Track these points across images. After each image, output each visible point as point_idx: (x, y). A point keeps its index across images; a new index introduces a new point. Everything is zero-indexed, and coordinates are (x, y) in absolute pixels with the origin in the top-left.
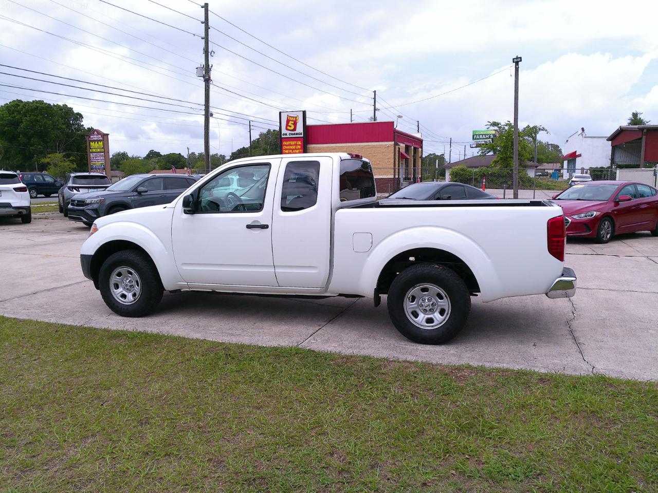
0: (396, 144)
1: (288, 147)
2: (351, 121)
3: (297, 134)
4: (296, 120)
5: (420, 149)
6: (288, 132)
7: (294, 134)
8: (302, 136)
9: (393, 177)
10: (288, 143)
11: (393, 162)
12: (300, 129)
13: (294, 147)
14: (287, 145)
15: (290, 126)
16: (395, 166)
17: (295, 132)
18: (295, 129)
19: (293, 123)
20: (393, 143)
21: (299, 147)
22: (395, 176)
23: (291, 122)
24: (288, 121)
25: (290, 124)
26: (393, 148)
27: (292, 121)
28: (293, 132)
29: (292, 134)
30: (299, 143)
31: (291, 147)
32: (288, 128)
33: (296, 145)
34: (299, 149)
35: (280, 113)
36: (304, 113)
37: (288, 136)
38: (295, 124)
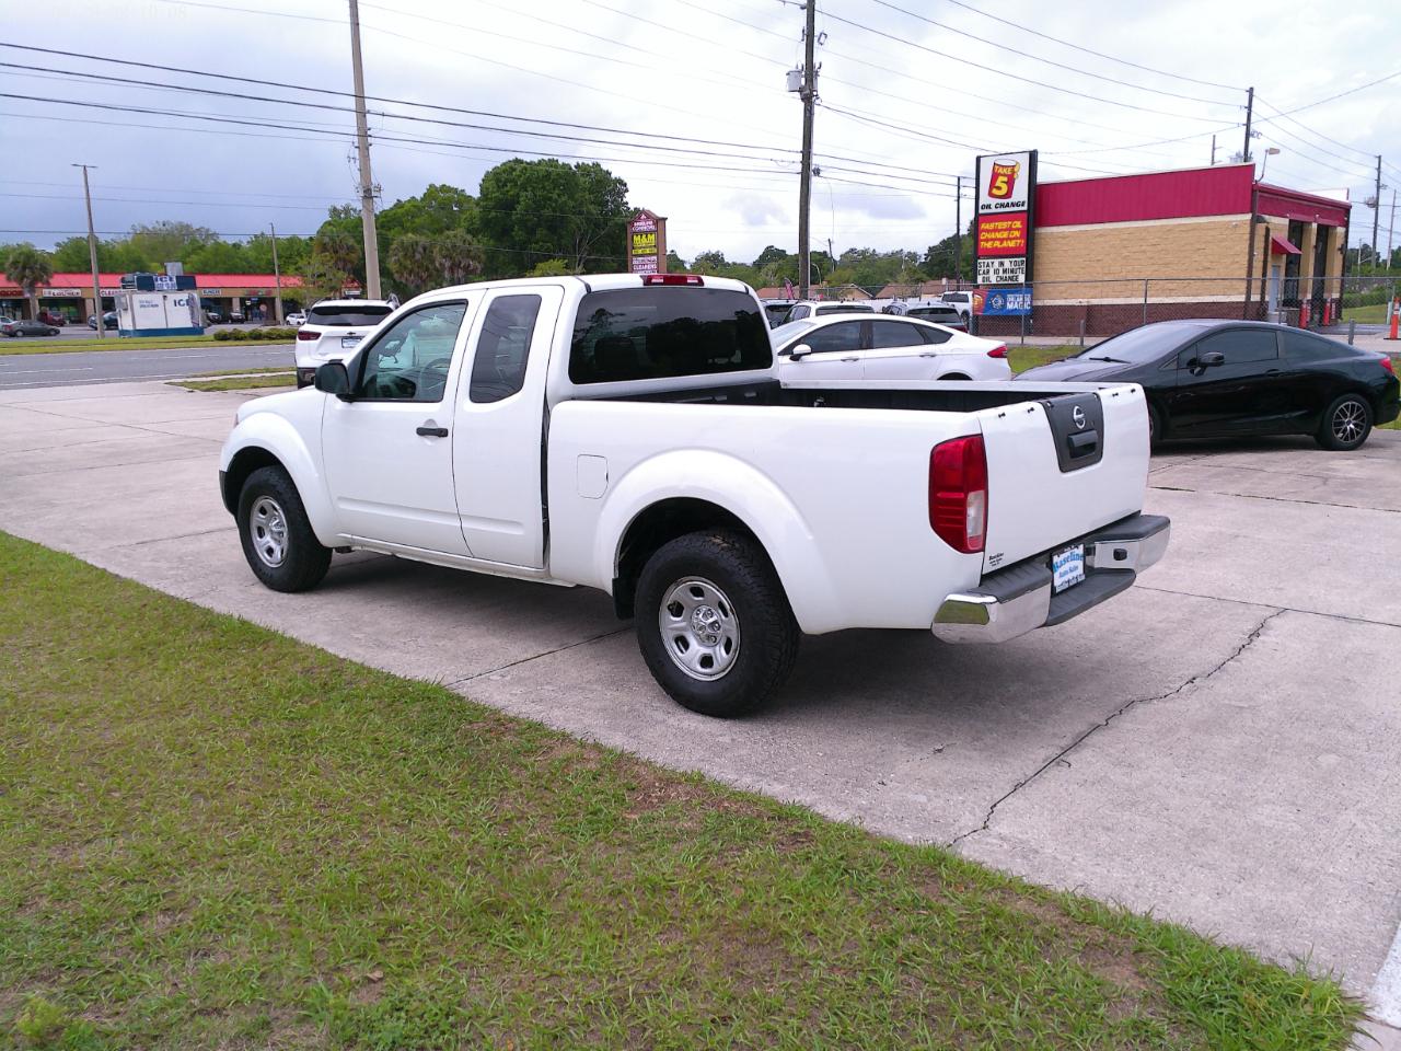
0: (1256, 221)
1: (993, 236)
2: (1213, 163)
3: (1013, 205)
4: (1013, 172)
5: (1340, 230)
6: (993, 202)
7: (1008, 205)
8: (1025, 208)
9: (1243, 300)
10: (991, 226)
11: (1246, 263)
12: (1021, 193)
13: (1005, 235)
14: (988, 231)
15: (999, 188)
16: (1250, 273)
17: (1010, 201)
18: (1008, 195)
19: (1005, 179)
20: (1248, 217)
21: (1017, 234)
22: (1248, 297)
23: (1001, 179)
24: (995, 176)
25: (998, 184)
26: (1248, 230)
27: (1004, 175)
28: (1005, 201)
29: (1002, 205)
30: (1018, 224)
31: (999, 235)
32: (995, 191)
33: (1010, 229)
34: (1016, 238)
35: (978, 159)
36: (1033, 156)
37: (993, 210)
38: (1011, 183)
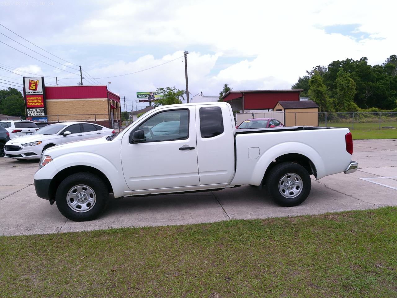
0: (109, 100)
1: (32, 101)
3: (38, 92)
4: (37, 83)
6: (31, 91)
7: (36, 92)
8: (42, 93)
10: (31, 98)
11: (108, 111)
12: (40, 89)
13: (36, 101)
14: (30, 100)
15: (32, 87)
16: (109, 113)
17: (36, 91)
18: (36, 89)
19: (34, 85)
20: (107, 99)
21: (40, 101)
22: (109, 119)
23: (32, 84)
24: (30, 84)
25: (32, 86)
26: (107, 102)
27: (34, 83)
28: (35, 91)
29: (34, 92)
30: (40, 98)
31: (34, 102)
32: (31, 88)
33: (38, 100)
34: (40, 102)
35: (24, 78)
36: (43, 78)
37: (31, 94)
38: (36, 85)
